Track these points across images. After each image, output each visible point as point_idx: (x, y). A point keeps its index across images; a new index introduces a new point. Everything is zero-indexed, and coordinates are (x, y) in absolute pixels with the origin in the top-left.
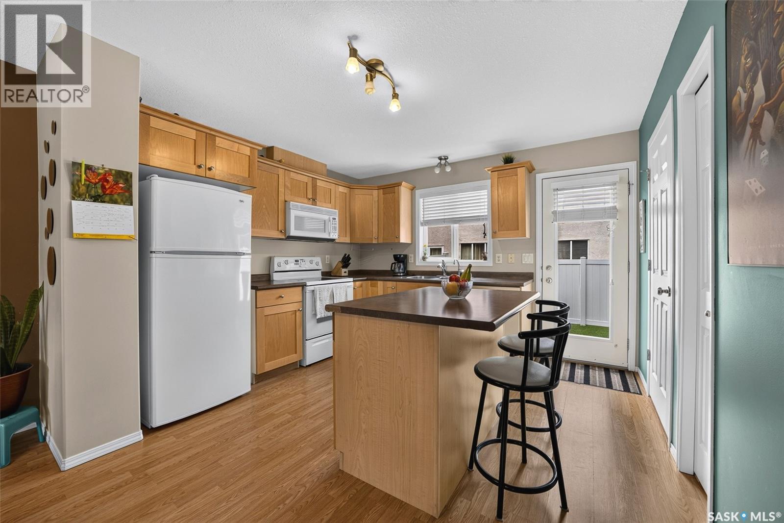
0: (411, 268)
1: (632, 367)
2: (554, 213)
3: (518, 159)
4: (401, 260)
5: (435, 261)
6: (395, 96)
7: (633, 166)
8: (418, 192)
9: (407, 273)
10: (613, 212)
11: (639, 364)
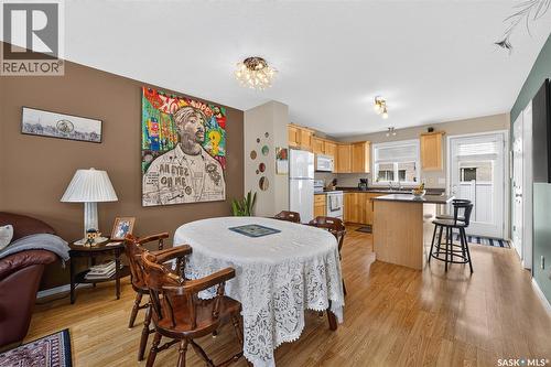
0: (369, 186)
1: (506, 238)
2: (458, 157)
3: (437, 129)
4: (364, 181)
5: (384, 182)
6: (385, 111)
7: (507, 132)
8: (373, 146)
9: (368, 189)
10: (494, 156)
11: (511, 237)
